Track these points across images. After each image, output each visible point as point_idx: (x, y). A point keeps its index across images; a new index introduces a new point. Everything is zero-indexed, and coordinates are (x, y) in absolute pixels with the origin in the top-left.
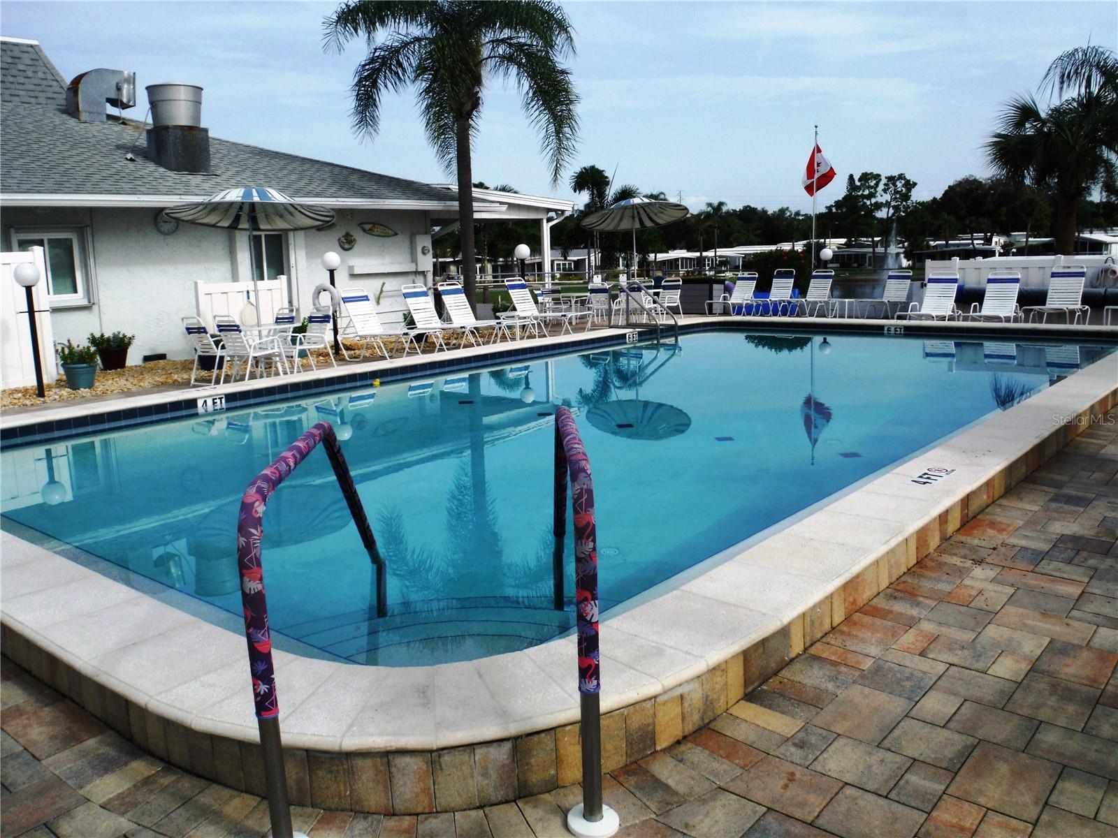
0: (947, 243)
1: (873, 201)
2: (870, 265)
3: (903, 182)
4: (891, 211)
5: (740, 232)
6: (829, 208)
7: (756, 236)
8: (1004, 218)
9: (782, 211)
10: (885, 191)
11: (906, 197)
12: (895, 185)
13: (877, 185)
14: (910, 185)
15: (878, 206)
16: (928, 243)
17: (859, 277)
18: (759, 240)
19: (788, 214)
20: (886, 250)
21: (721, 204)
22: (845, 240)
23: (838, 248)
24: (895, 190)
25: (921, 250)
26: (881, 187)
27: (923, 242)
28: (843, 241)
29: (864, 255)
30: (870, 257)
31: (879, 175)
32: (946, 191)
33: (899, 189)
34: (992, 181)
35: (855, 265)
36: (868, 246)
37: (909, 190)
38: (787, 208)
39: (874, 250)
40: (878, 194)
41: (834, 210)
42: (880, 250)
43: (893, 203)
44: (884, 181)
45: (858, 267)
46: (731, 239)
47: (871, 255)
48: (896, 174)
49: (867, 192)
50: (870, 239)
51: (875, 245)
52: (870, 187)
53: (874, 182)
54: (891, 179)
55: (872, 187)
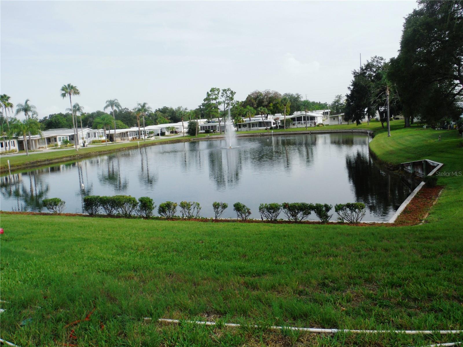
0: (250, 119)
1: (217, 101)
2: (218, 131)
3: (230, 92)
4: (226, 105)
5: (161, 118)
6: (200, 106)
7: (168, 119)
8: (272, 108)
9: (179, 108)
10: (222, 96)
11: (232, 99)
12: (226, 93)
13: (218, 93)
14: (232, 93)
15: (220, 103)
16: (242, 119)
17: (213, 136)
18: (170, 121)
19: (182, 109)
20: (225, 123)
21: (145, 104)
22: (206, 119)
23: (204, 123)
24: (227, 95)
25: (240, 122)
26: (220, 94)
27: (240, 119)
28: (205, 120)
29: (215, 126)
30: (218, 127)
31: (219, 89)
32: (248, 97)
33: (228, 95)
34: (266, 93)
35: (212, 131)
36: (217, 122)
37: (233, 95)
38: (181, 107)
39: (219, 124)
40: (219, 98)
41: (202, 107)
42: (222, 123)
43: (226, 102)
44: (221, 91)
45: (213, 132)
46: (157, 121)
47: (219, 126)
48: (226, 88)
49: (214, 97)
50: (217, 119)
51: (220, 121)
52: (215, 94)
53: (217, 92)
54: (224, 90)
55: (216, 95)
